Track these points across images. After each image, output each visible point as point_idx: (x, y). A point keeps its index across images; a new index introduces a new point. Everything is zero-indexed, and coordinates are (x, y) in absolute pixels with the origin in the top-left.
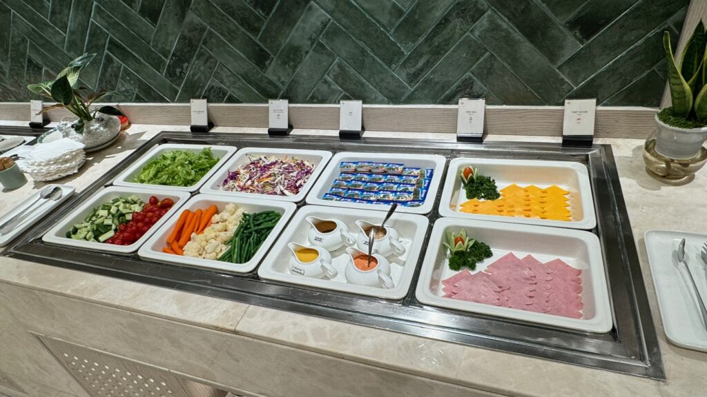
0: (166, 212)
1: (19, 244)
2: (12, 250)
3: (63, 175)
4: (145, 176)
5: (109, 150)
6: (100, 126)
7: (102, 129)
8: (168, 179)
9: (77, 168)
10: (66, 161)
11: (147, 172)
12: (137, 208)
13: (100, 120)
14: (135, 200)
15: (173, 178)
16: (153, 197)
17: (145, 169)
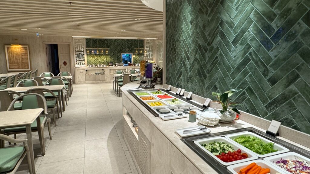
0: (244, 159)
1: (187, 139)
2: (184, 140)
3: (209, 125)
4: (239, 140)
5: (227, 124)
6: (229, 115)
7: (229, 116)
8: (249, 146)
9: (214, 125)
10: (212, 121)
11: (240, 139)
12: (231, 150)
13: (230, 112)
14: (232, 147)
15: (251, 147)
16: (240, 150)
17: (239, 138)
